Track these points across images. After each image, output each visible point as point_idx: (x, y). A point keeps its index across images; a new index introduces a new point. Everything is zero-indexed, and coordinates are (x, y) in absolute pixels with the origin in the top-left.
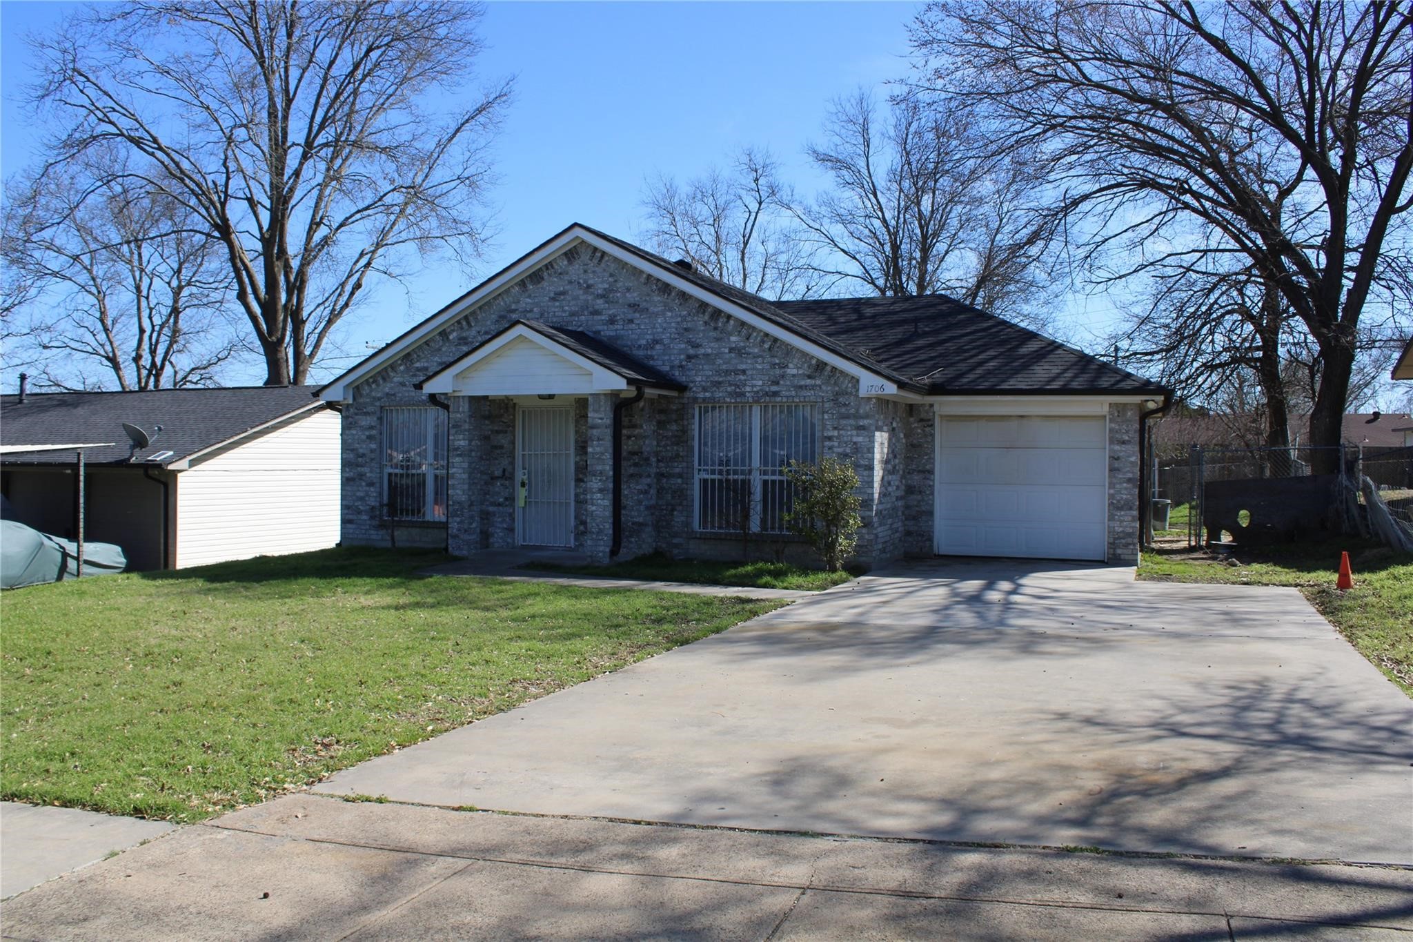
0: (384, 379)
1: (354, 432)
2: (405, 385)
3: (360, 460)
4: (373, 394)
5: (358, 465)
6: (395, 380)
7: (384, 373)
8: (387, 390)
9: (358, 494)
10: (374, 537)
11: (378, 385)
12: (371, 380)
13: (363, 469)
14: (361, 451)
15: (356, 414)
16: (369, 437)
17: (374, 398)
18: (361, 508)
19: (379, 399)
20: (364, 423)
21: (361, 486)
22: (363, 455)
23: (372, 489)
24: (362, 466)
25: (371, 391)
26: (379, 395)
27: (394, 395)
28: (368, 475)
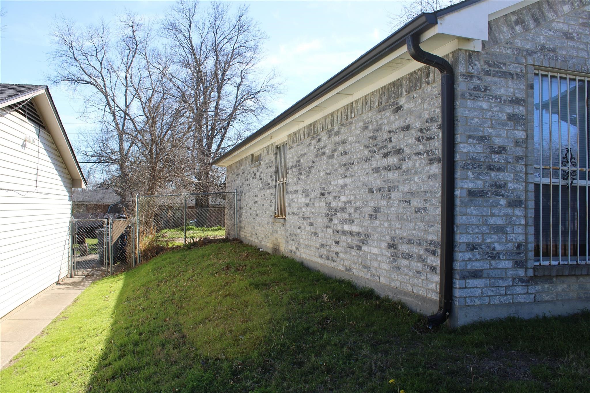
0: (536, 20)
1: (485, 105)
2: (572, 38)
3: (496, 157)
4: (518, 42)
5: (491, 168)
6: (556, 25)
7: (535, 11)
8: (542, 40)
9: (492, 221)
10: (521, 299)
11: (526, 29)
12: (514, 18)
13: (501, 176)
14: (498, 142)
15: (488, 73)
16: (512, 117)
17: (518, 49)
18: (498, 247)
19: (530, 53)
20: (502, 91)
21: (497, 205)
22: (502, 150)
23: (519, 212)
24: (499, 169)
25: (514, 37)
26: (528, 46)
27: (553, 50)
28: (511, 186)
